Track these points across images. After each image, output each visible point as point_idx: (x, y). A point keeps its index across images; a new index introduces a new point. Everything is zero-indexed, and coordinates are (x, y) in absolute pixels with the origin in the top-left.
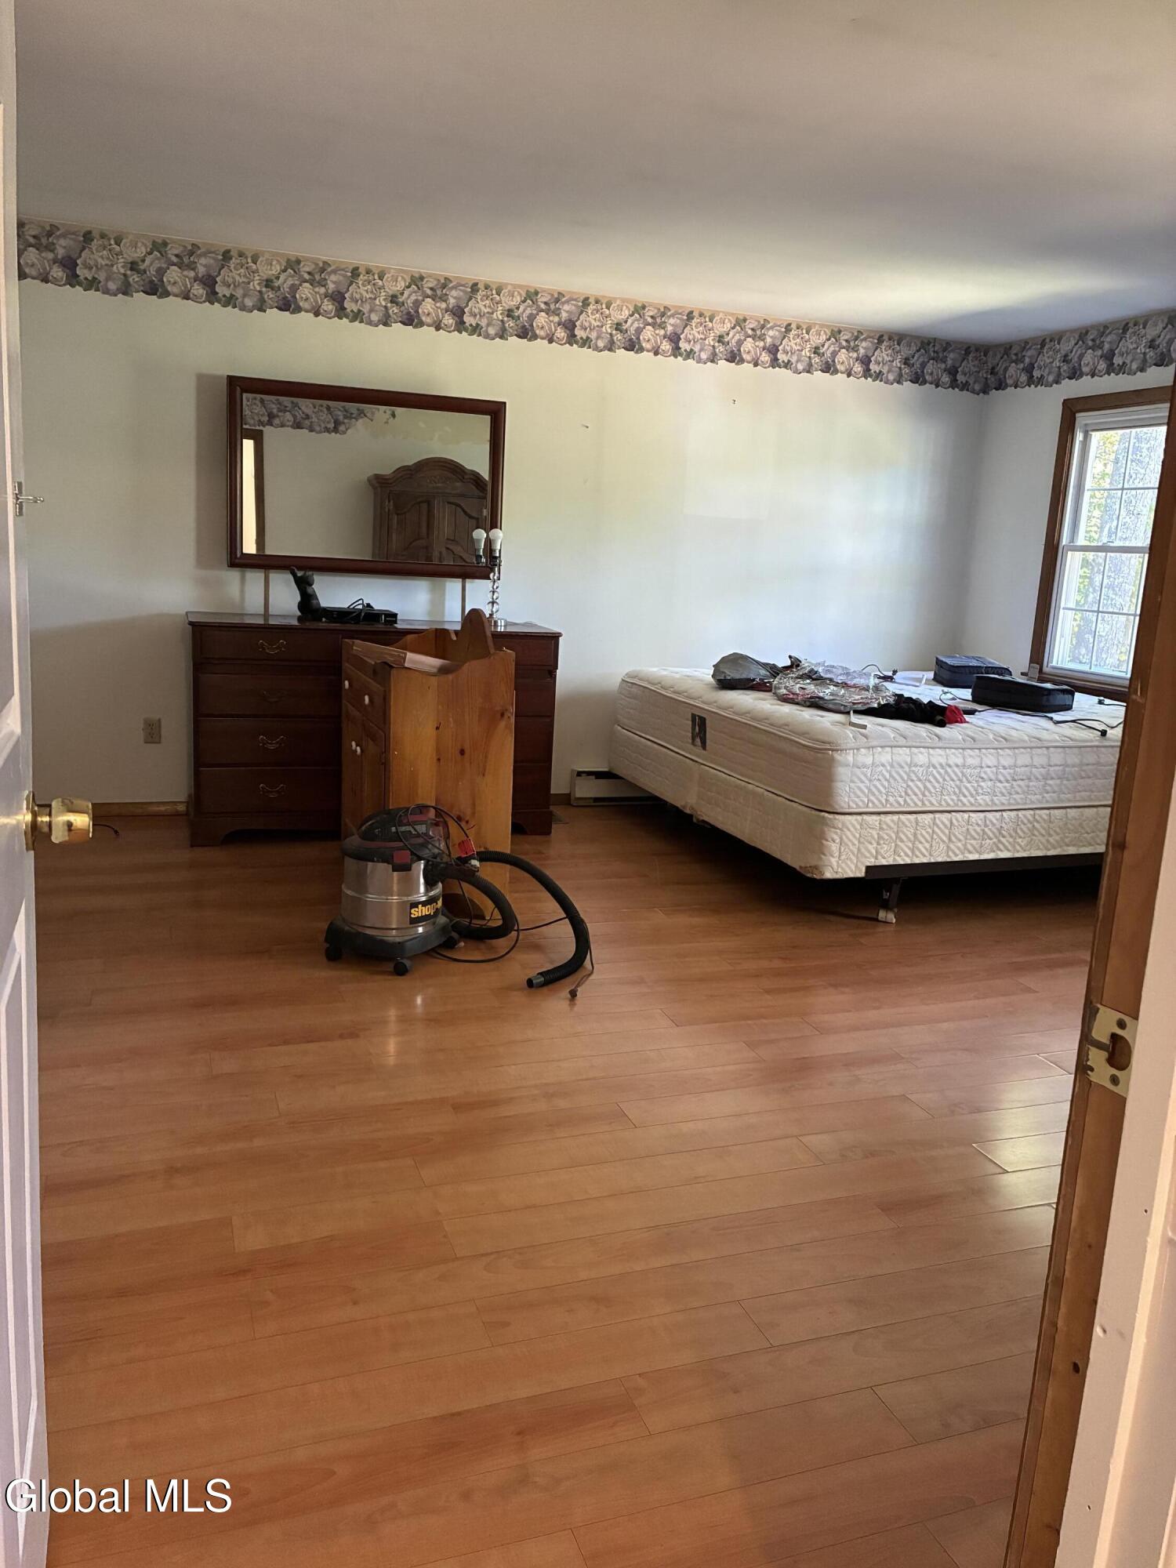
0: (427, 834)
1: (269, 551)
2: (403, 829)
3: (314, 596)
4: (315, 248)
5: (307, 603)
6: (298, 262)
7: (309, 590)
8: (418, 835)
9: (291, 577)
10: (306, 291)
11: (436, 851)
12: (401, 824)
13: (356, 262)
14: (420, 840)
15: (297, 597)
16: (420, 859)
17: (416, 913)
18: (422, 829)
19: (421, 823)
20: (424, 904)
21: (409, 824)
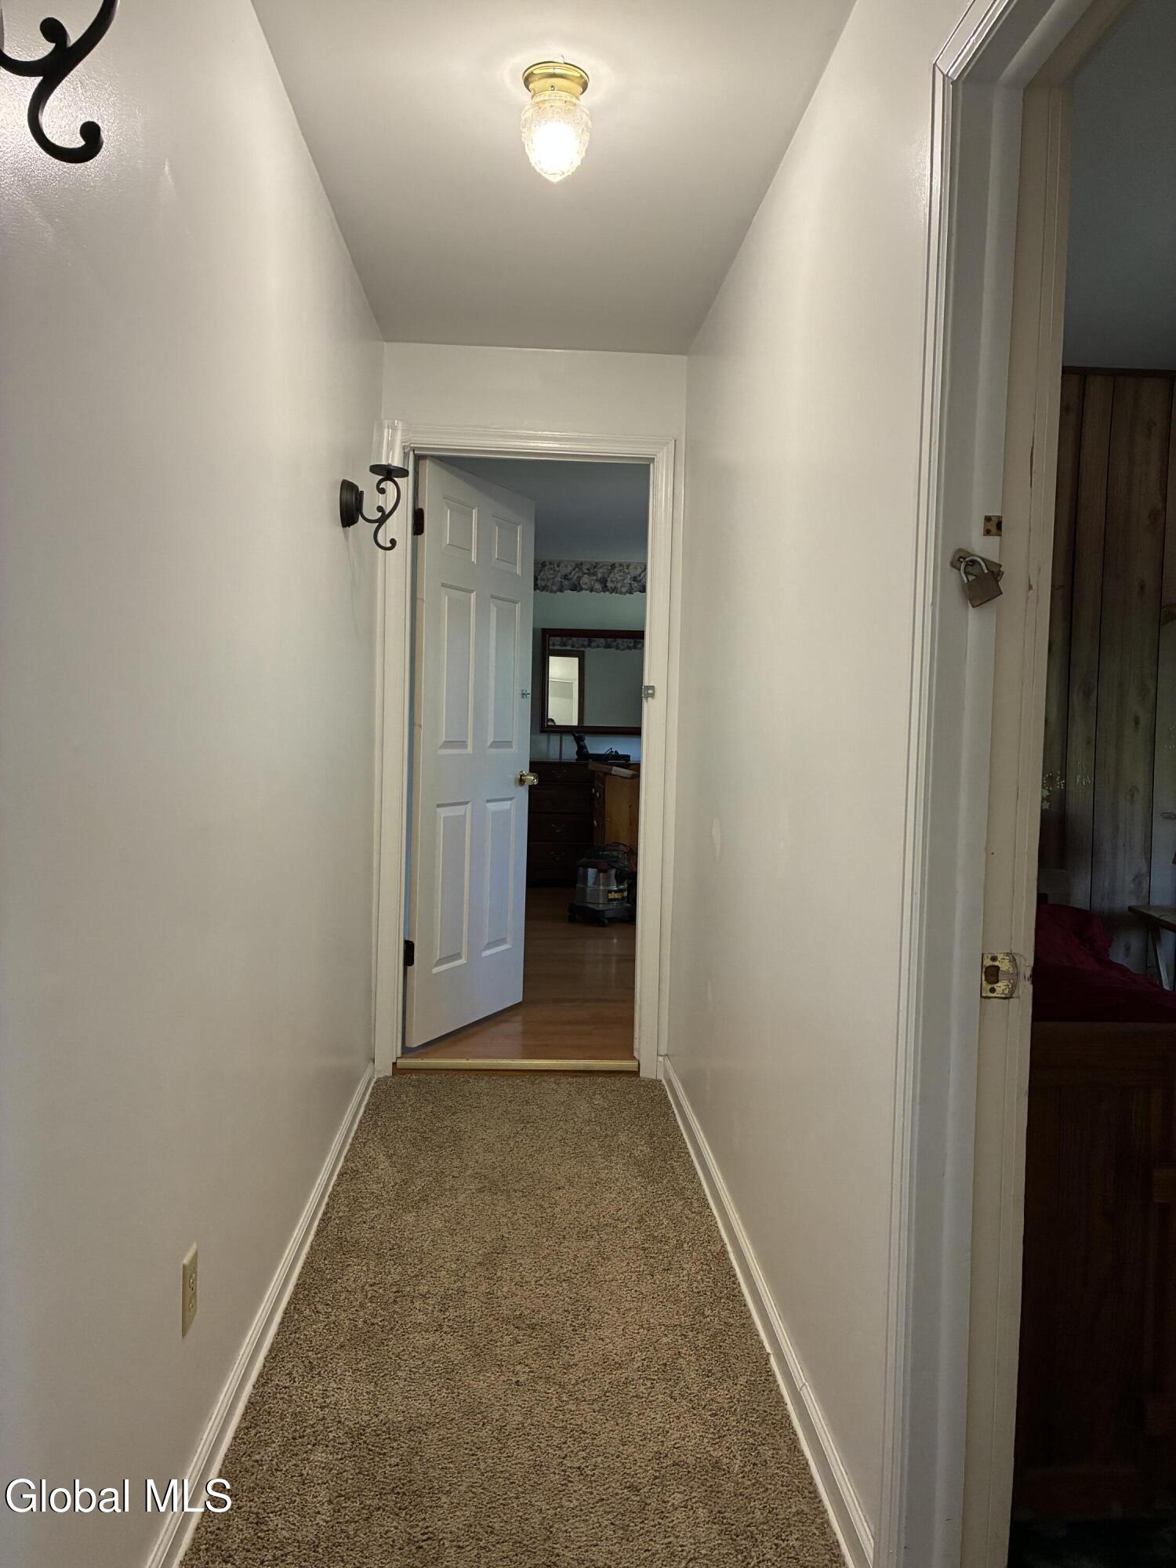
0: (617, 857)
1: (586, 724)
2: (606, 853)
3: (584, 747)
4: (588, 557)
5: (581, 751)
6: (582, 564)
7: (582, 743)
8: (614, 857)
9: (573, 738)
10: (586, 579)
11: (622, 865)
12: (604, 851)
13: (612, 561)
14: (615, 859)
15: (576, 748)
16: (613, 868)
17: (612, 896)
18: (615, 853)
19: (615, 850)
20: (616, 892)
21: (608, 851)
